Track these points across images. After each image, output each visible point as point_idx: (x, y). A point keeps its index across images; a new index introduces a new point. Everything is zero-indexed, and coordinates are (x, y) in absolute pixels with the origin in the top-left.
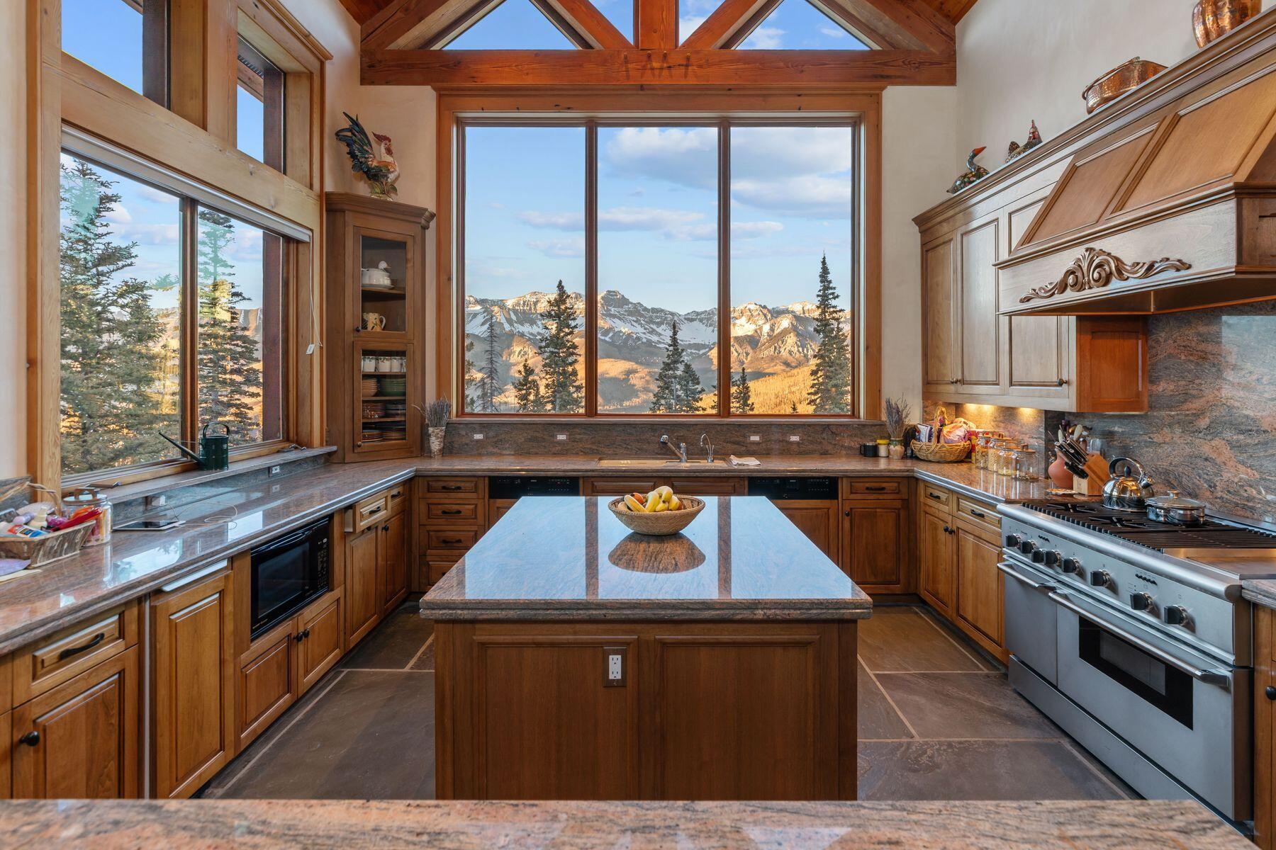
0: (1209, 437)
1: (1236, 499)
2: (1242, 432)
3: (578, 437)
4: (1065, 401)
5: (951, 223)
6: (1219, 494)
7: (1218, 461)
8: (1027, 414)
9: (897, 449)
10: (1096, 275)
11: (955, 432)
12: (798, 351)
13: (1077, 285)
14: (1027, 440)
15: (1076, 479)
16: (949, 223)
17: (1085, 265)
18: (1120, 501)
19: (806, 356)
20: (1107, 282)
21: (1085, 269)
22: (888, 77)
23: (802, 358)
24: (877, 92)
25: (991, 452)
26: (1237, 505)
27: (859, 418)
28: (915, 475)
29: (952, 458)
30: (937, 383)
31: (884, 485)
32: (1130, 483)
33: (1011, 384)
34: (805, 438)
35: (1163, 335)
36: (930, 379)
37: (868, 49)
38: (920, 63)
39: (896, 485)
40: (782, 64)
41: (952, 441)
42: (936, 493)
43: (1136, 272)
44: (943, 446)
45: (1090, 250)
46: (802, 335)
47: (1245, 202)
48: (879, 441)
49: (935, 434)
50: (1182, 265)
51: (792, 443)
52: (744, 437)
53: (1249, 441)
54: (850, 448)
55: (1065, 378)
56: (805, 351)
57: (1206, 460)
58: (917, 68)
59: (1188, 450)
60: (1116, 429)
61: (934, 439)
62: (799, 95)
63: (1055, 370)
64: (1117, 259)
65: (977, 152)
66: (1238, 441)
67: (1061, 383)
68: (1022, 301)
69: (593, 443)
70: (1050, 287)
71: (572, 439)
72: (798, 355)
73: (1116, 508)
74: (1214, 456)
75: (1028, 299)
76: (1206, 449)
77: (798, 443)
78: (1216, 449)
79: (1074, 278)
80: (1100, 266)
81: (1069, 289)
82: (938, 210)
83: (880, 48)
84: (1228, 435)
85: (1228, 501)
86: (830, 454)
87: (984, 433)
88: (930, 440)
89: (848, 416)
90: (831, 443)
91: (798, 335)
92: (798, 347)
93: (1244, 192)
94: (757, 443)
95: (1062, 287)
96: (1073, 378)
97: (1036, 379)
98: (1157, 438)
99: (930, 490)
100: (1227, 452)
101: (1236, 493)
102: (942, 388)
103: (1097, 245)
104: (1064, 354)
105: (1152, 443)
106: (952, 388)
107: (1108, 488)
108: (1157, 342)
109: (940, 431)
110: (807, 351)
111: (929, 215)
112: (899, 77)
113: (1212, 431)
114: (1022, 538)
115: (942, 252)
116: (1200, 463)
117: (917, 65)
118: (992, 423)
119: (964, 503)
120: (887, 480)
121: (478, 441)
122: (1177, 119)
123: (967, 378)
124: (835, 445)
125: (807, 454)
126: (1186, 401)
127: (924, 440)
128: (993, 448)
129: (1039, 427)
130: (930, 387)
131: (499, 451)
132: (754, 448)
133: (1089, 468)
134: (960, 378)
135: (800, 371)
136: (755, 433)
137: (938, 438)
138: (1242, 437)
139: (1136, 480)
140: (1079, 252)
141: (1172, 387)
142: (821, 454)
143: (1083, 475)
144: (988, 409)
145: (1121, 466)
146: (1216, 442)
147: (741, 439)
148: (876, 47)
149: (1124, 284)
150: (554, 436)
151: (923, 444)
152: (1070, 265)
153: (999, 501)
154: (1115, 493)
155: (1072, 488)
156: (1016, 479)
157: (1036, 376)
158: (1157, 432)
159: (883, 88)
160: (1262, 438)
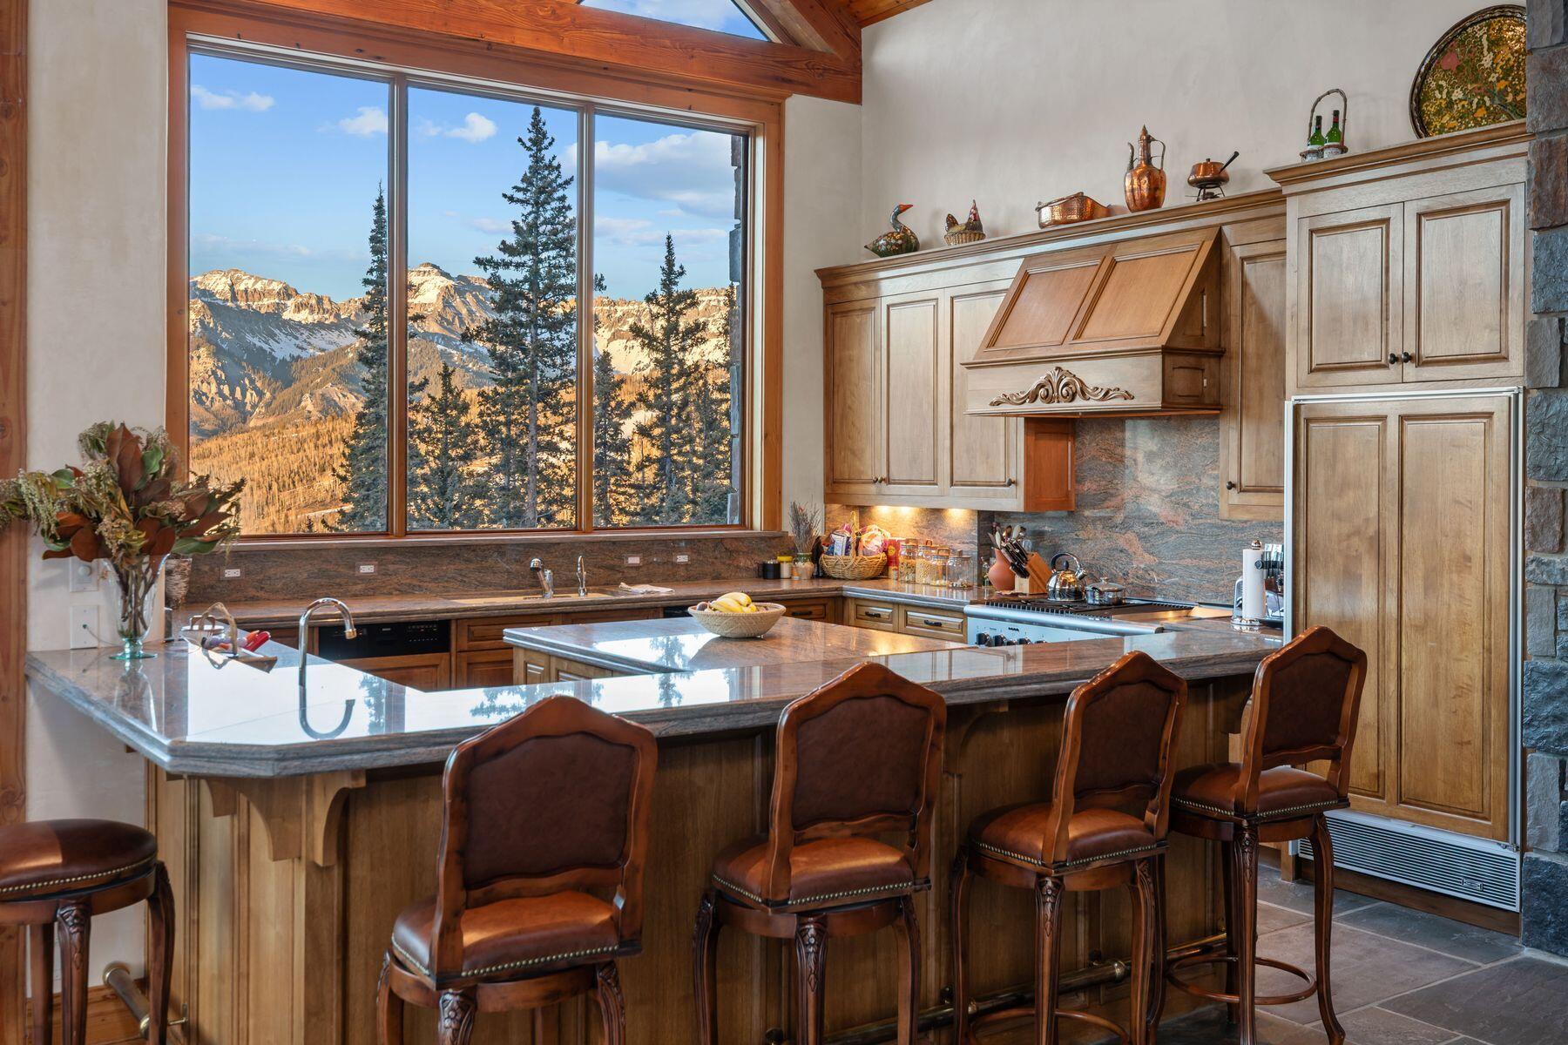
0: (1124, 531)
1: (1143, 583)
2: (1146, 525)
3: (391, 567)
4: (1012, 501)
5: (873, 288)
6: (1131, 580)
7: (1130, 551)
8: (959, 517)
9: (806, 566)
10: (1064, 391)
11: (873, 541)
12: (220, 393)
13: (1048, 398)
14: (959, 547)
15: (1018, 579)
16: (869, 287)
17: (1055, 380)
18: (1062, 593)
19: (239, 405)
20: (1073, 399)
21: (1055, 386)
22: (790, 81)
23: (230, 411)
24: (780, 101)
25: (918, 563)
26: (1143, 587)
27: (752, 528)
28: (844, 593)
29: (871, 573)
30: (849, 482)
31: (810, 609)
32: (1068, 576)
33: (952, 484)
34: (694, 556)
35: (1088, 437)
36: (837, 476)
37: (766, 40)
38: (825, 69)
39: (822, 608)
40: (668, 42)
41: (872, 553)
42: (875, 610)
43: (1097, 396)
44: (863, 560)
45: (1059, 369)
46: (229, 354)
47: (1167, 358)
48: (780, 558)
49: (853, 546)
50: (1128, 396)
51: (679, 565)
52: (621, 558)
53: (1152, 532)
54: (747, 569)
55: (1013, 479)
56: (238, 394)
57: (1121, 551)
58: (821, 74)
59: (1107, 544)
60: (1046, 528)
61: (852, 551)
62: (690, 90)
63: (1002, 469)
64: (1081, 382)
65: (903, 209)
66: (1144, 533)
67: (1010, 483)
68: (992, 404)
69: (414, 577)
70: (1022, 396)
71: (382, 572)
72: (218, 404)
73: (1058, 599)
74: (1127, 547)
75: (998, 403)
76: (1121, 543)
77: (686, 565)
78: (1128, 541)
79: (1044, 391)
80: (1066, 385)
81: (1039, 399)
82: (856, 268)
83: (779, 41)
84: (1137, 528)
85: (1137, 585)
86: (724, 578)
87: (907, 541)
88: (847, 553)
89: (736, 526)
90: (724, 563)
91: (218, 353)
92: (219, 382)
93: (1167, 351)
94: (636, 567)
95: (1033, 397)
96: (1021, 479)
97: (982, 478)
98: (1082, 535)
99: (863, 610)
100: (1136, 542)
101: (1142, 578)
102: (855, 488)
103: (1064, 366)
104: (1012, 454)
105: (1077, 540)
106: (873, 488)
107: (1052, 583)
108: (1083, 444)
109: (858, 540)
110: (244, 395)
111: (842, 271)
112: (802, 84)
113: (1125, 526)
114: (992, 634)
115: (858, 321)
116: (1117, 555)
117: (821, 71)
118: (913, 530)
119: (913, 614)
120: (814, 602)
121: (231, 580)
122: (1114, 264)
123: (894, 475)
124: (729, 565)
125: (697, 579)
126: (1106, 499)
127: (839, 553)
128: (922, 557)
129: (972, 530)
130: (837, 487)
131: (266, 595)
132: (633, 573)
133: (1031, 566)
134: (885, 476)
135: (225, 444)
136: (634, 553)
137: (857, 548)
138: (1146, 529)
139: (1073, 572)
140: (1049, 370)
141: (1095, 487)
142: (713, 579)
143: (1024, 574)
144: (908, 513)
145: (1057, 561)
146: (1130, 535)
147: (616, 562)
148: (774, 38)
149: (1086, 403)
150: (354, 567)
151: (837, 557)
152: (1042, 379)
153: (964, 604)
154: (1058, 587)
155: (1013, 588)
156: (953, 588)
157: (982, 475)
158: (1083, 529)
159: (784, 98)
160: (1159, 529)
